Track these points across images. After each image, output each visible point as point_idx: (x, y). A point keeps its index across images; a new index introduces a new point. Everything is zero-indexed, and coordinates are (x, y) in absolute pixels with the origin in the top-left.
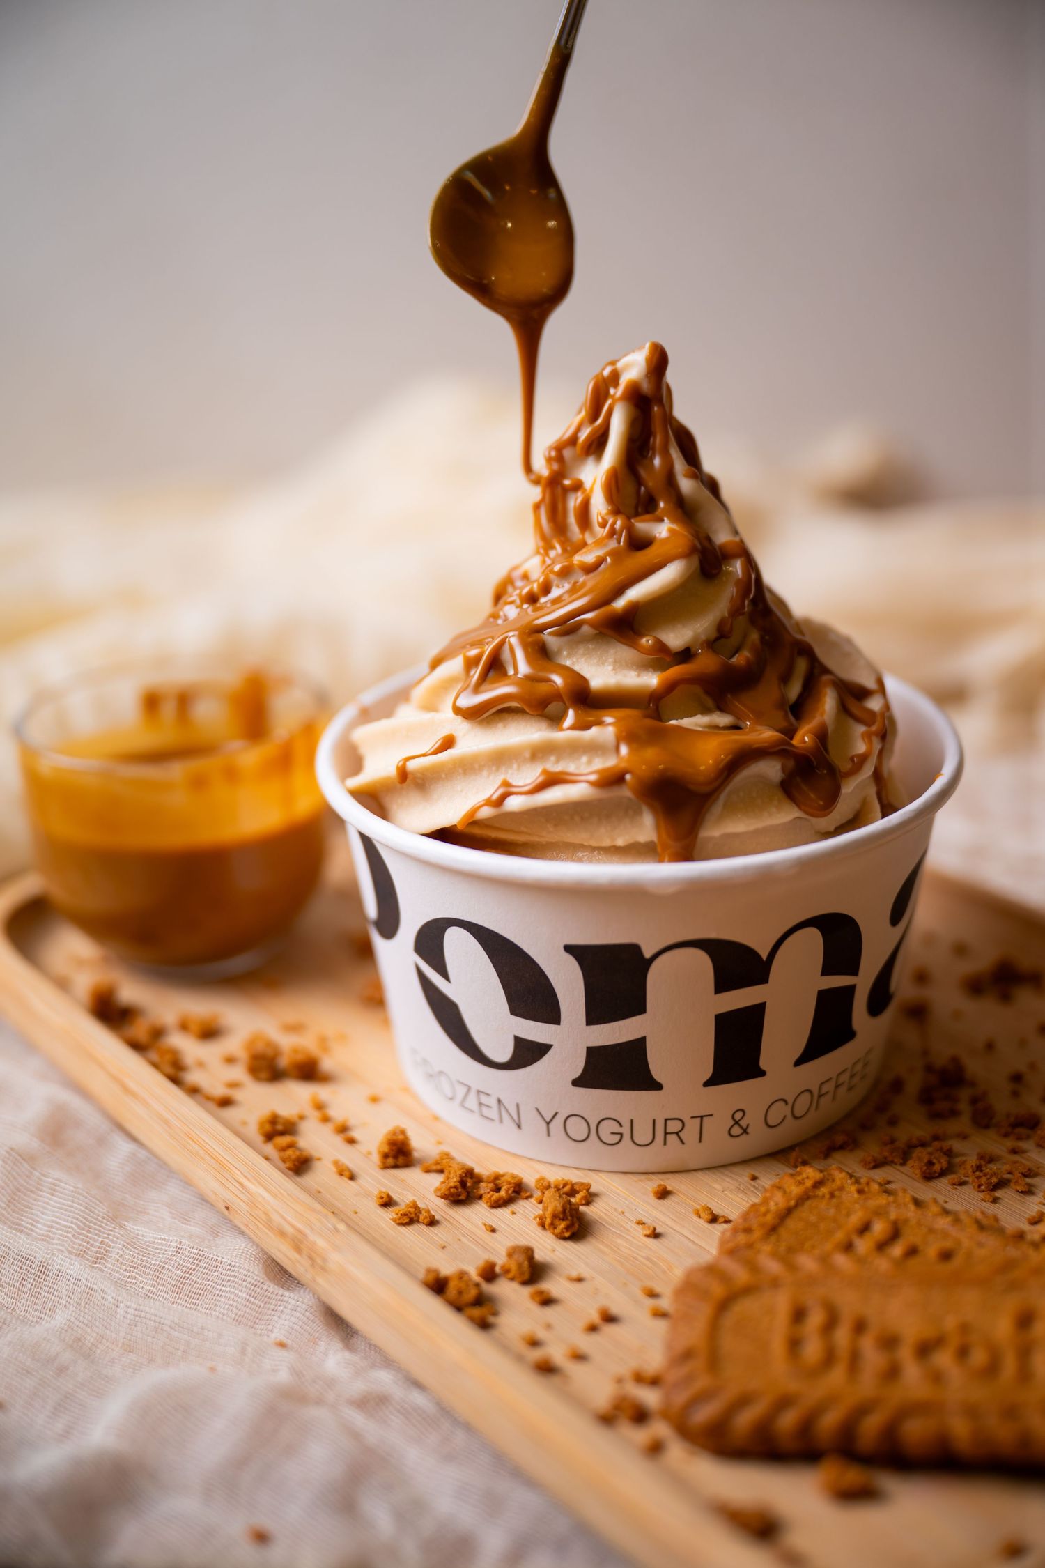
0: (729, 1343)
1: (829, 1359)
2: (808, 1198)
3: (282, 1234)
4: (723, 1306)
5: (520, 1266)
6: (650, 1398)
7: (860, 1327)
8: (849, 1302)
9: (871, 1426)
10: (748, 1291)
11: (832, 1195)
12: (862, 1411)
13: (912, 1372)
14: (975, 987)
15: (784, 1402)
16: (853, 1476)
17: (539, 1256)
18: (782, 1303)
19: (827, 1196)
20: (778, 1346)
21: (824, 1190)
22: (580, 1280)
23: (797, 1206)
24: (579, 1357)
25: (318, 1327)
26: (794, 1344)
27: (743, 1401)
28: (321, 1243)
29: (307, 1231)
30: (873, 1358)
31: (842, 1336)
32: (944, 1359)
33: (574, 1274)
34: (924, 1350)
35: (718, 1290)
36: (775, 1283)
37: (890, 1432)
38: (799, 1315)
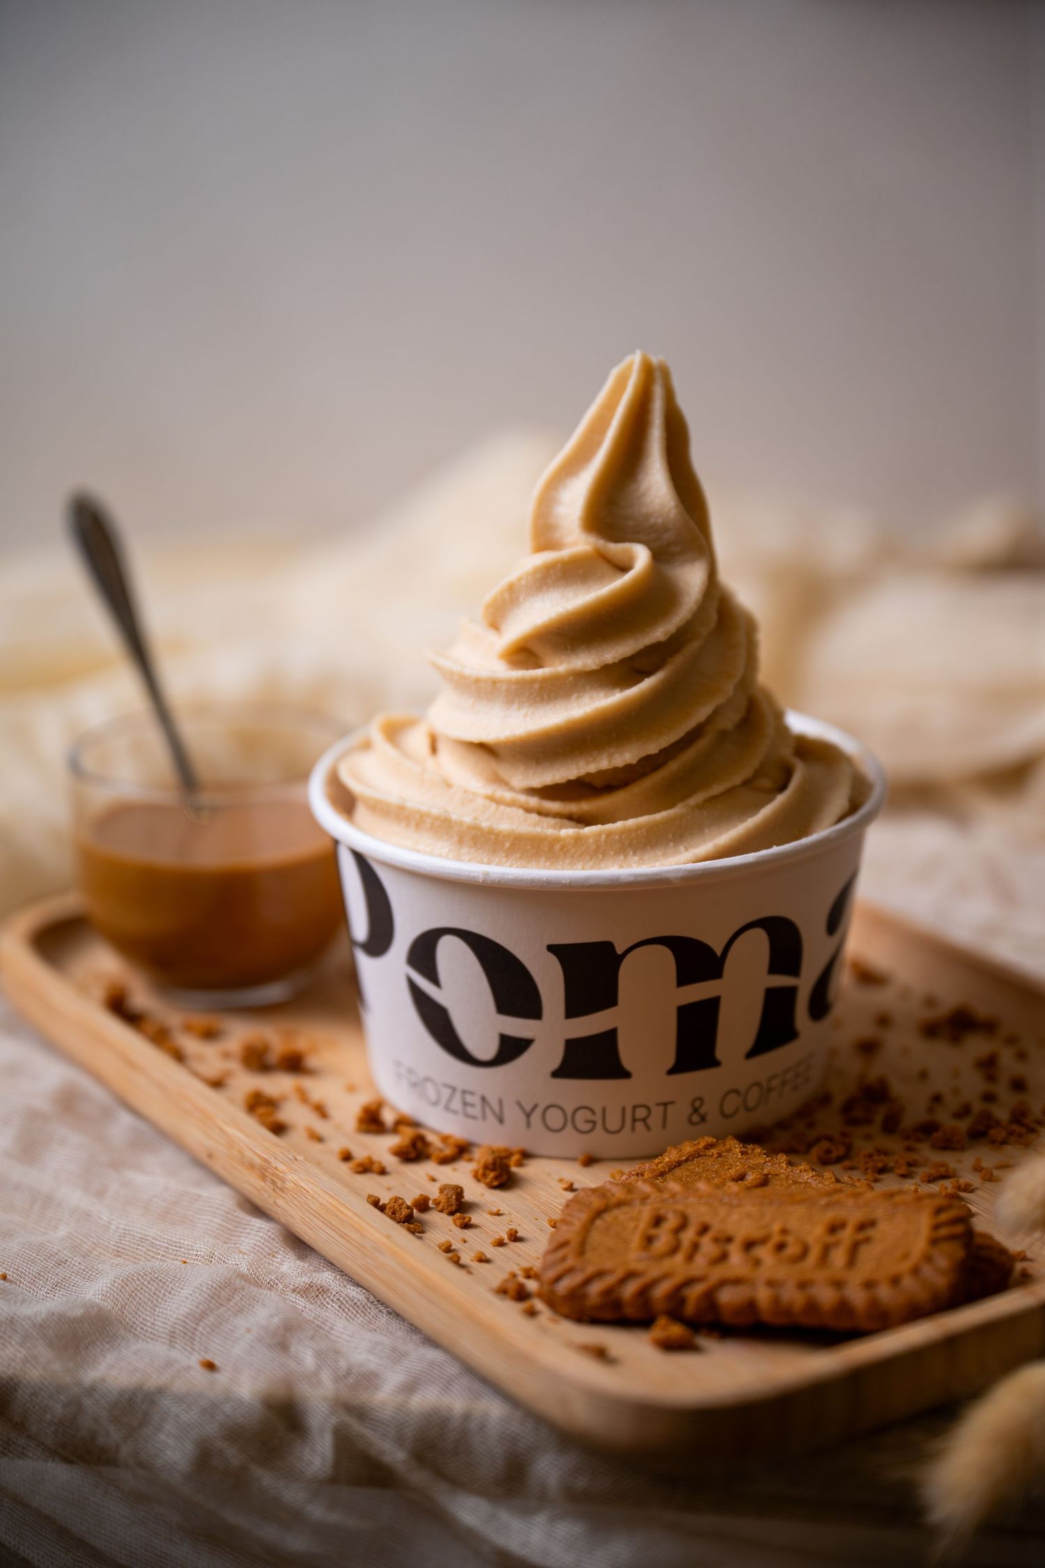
0: (595, 1237)
1: (674, 1250)
2: (699, 1156)
3: (252, 1166)
4: (599, 1214)
5: (448, 1199)
6: (532, 1285)
7: (704, 1229)
8: (699, 1212)
9: (694, 1293)
10: (620, 1204)
11: (720, 1155)
12: (689, 1282)
13: (736, 1258)
14: (930, 1030)
15: (631, 1275)
16: (676, 1330)
17: (468, 1197)
18: (646, 1213)
19: (715, 1156)
20: (636, 1240)
21: (714, 1151)
22: (498, 1214)
23: (686, 1161)
24: (483, 1260)
25: (278, 1244)
26: (649, 1240)
27: (600, 1274)
28: (281, 1167)
29: (272, 1160)
30: (708, 1247)
31: (688, 1236)
32: (764, 1253)
33: (495, 1210)
34: (749, 1245)
35: (597, 1203)
36: (644, 1199)
37: (709, 1297)
38: (658, 1221)
